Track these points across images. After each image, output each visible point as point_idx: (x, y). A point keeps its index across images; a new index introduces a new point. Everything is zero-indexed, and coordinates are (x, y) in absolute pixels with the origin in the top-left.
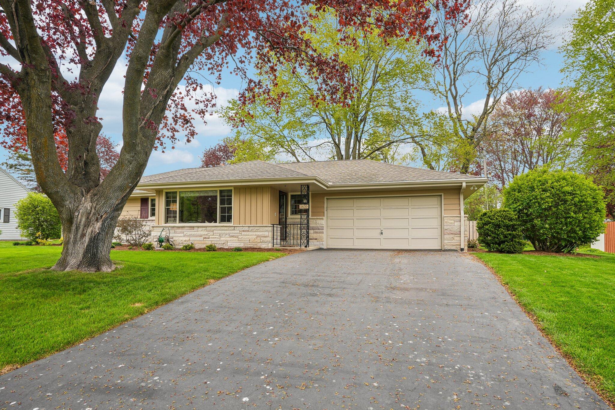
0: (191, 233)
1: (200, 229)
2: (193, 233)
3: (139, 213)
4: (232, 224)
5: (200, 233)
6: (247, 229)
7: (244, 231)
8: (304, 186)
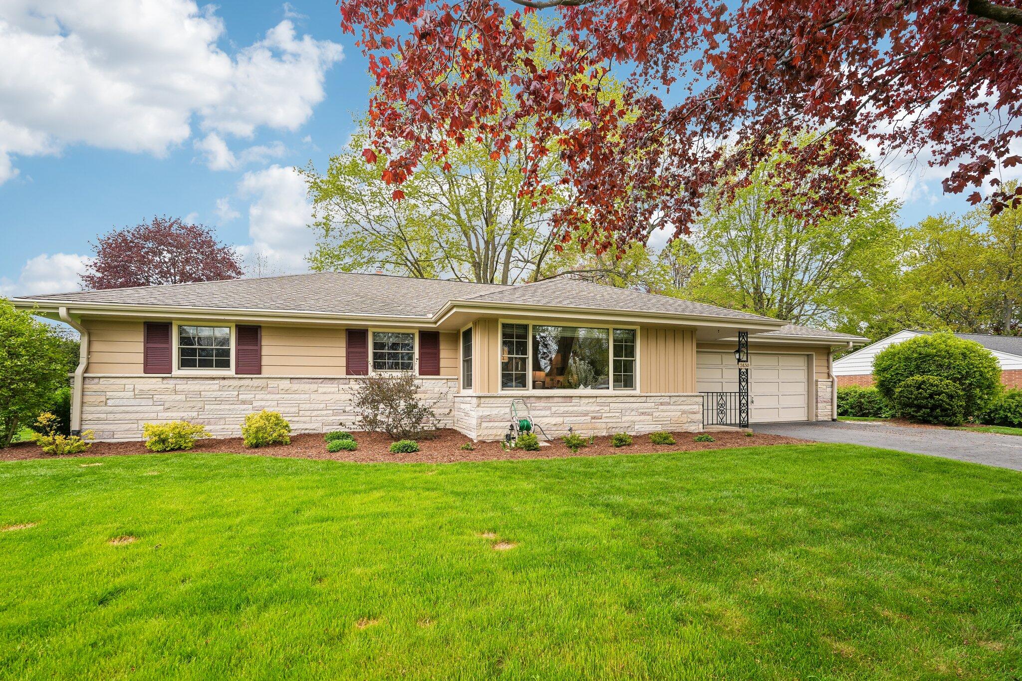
0: (566, 409)
1: (584, 401)
2: (571, 409)
3: (343, 362)
4: (637, 392)
5: (584, 408)
6: (667, 400)
7: (662, 404)
8: (743, 333)
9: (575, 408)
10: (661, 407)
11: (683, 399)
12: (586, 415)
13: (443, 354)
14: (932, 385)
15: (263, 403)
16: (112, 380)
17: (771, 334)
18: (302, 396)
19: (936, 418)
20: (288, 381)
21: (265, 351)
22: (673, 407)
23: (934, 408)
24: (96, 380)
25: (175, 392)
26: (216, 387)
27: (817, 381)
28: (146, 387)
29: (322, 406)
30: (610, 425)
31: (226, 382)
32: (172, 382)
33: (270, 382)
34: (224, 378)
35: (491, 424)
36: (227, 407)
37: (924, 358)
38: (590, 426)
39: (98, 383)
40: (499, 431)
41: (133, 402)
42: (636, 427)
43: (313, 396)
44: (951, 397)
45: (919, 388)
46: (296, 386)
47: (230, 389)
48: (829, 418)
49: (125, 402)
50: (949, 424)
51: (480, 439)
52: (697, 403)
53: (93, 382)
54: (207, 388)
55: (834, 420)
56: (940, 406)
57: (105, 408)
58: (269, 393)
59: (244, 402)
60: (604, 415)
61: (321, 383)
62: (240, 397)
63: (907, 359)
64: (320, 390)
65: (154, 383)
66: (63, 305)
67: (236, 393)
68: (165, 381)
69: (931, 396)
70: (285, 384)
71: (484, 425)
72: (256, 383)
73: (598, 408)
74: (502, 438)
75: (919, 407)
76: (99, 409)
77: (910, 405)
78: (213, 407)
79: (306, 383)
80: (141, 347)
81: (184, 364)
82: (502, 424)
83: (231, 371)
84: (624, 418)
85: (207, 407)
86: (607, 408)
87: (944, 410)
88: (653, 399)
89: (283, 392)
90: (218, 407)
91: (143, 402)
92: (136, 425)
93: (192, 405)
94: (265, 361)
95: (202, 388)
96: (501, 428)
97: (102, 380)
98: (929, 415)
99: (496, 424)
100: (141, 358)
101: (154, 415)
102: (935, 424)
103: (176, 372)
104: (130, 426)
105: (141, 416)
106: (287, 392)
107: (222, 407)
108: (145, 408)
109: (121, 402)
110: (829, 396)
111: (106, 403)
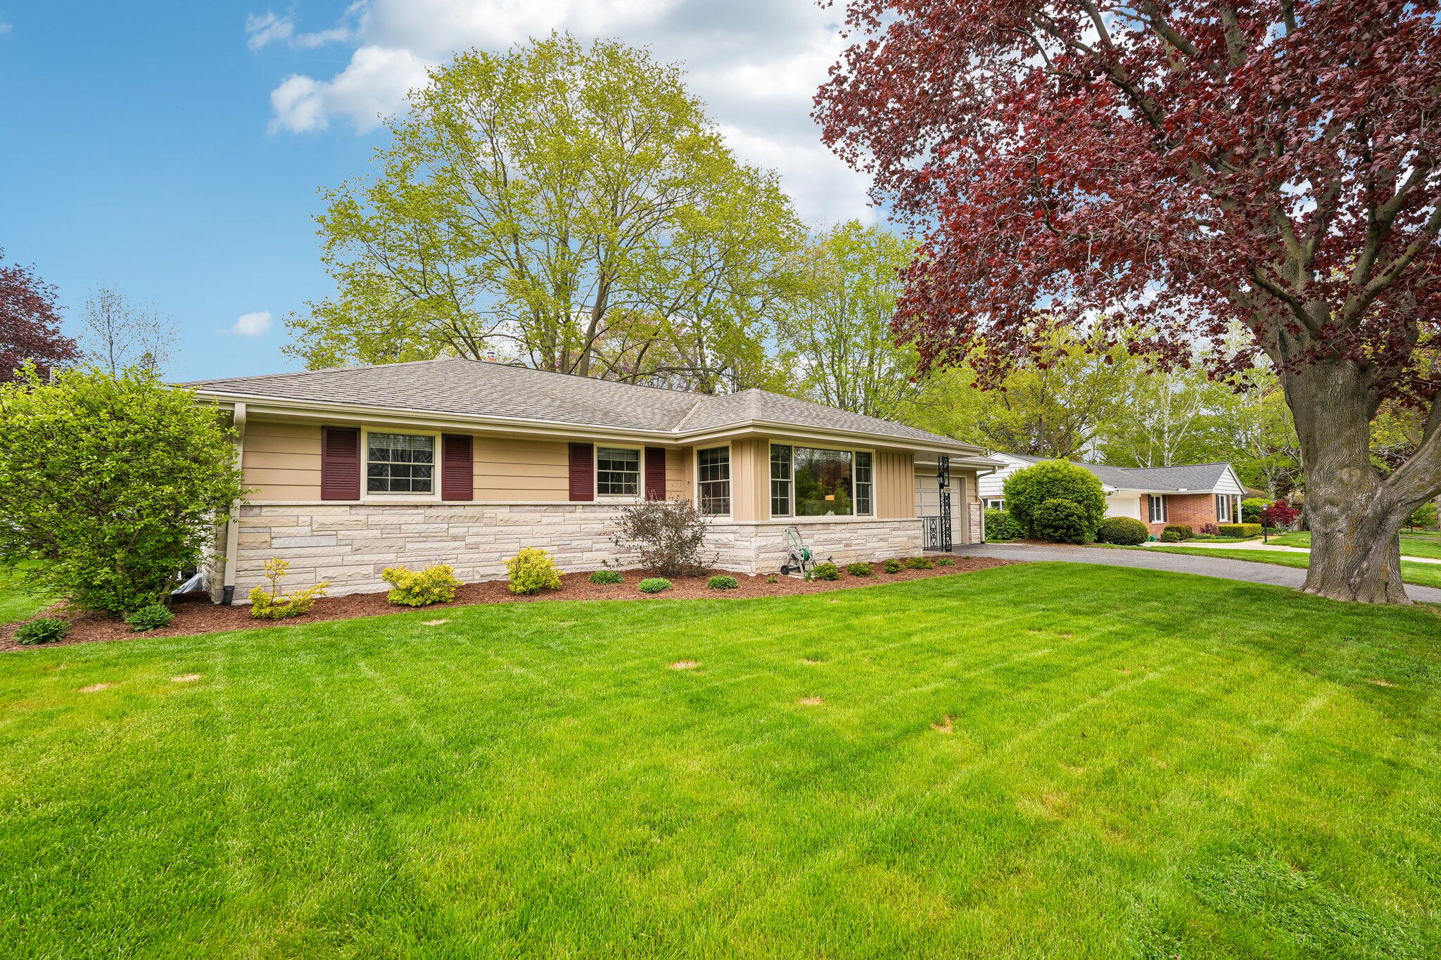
0: (826, 536)
1: (839, 527)
2: (830, 536)
3: (566, 484)
4: (875, 517)
5: (839, 535)
6: (897, 525)
7: (895, 529)
8: (945, 458)
9: (832, 536)
10: (894, 533)
11: (909, 524)
12: (839, 542)
13: (669, 475)
14: (1065, 507)
15: (478, 539)
16: (280, 510)
17: (969, 460)
18: (524, 529)
19: (1070, 537)
20: (507, 510)
21: (477, 469)
22: (902, 533)
23: (1069, 528)
24: (256, 511)
25: (368, 526)
26: (420, 518)
27: (969, 504)
28: (329, 520)
29: (546, 541)
30: (859, 552)
31: (433, 512)
32: (363, 511)
33: (486, 510)
34: (431, 506)
35: (767, 555)
36: (435, 545)
37: (1053, 481)
38: (843, 554)
39: (259, 515)
40: (774, 563)
41: (310, 542)
42: (877, 554)
43: (536, 529)
44: (1080, 518)
45: (1056, 511)
46: (517, 515)
47: (439, 520)
48: (978, 541)
49: (299, 541)
50: (1080, 543)
51: (758, 572)
52: (918, 528)
53: (251, 513)
54: (409, 519)
55: (982, 543)
56: (1073, 526)
57: (269, 552)
58: (486, 525)
59: (455, 538)
60: (854, 542)
61: (545, 511)
62: (451, 531)
63: (1039, 483)
64: (545, 520)
65: (337, 513)
66: (241, 400)
67: (446, 526)
68: (354, 511)
69: (1066, 517)
70: (504, 513)
71: (762, 556)
72: (469, 511)
73: (849, 535)
74: (777, 570)
75: (1057, 528)
76: (260, 552)
77: (1051, 526)
78: (416, 546)
79: (528, 511)
80: (317, 462)
81: (375, 486)
82: (775, 555)
83: (436, 497)
84: (869, 545)
85: (409, 546)
86: (855, 535)
87: (1076, 530)
88: (888, 525)
89: (502, 523)
90: (422, 545)
91: (324, 541)
92: (313, 575)
93: (389, 544)
94: (477, 482)
95: (403, 520)
96: (776, 559)
97: (264, 509)
98: (1066, 535)
99: (772, 555)
100: (317, 478)
101: (338, 560)
102: (1069, 543)
103: (366, 497)
104: (304, 576)
105: (320, 561)
106: (506, 523)
107: (428, 545)
108: (325, 550)
109: (291, 542)
110: (978, 519)
111: (271, 545)
